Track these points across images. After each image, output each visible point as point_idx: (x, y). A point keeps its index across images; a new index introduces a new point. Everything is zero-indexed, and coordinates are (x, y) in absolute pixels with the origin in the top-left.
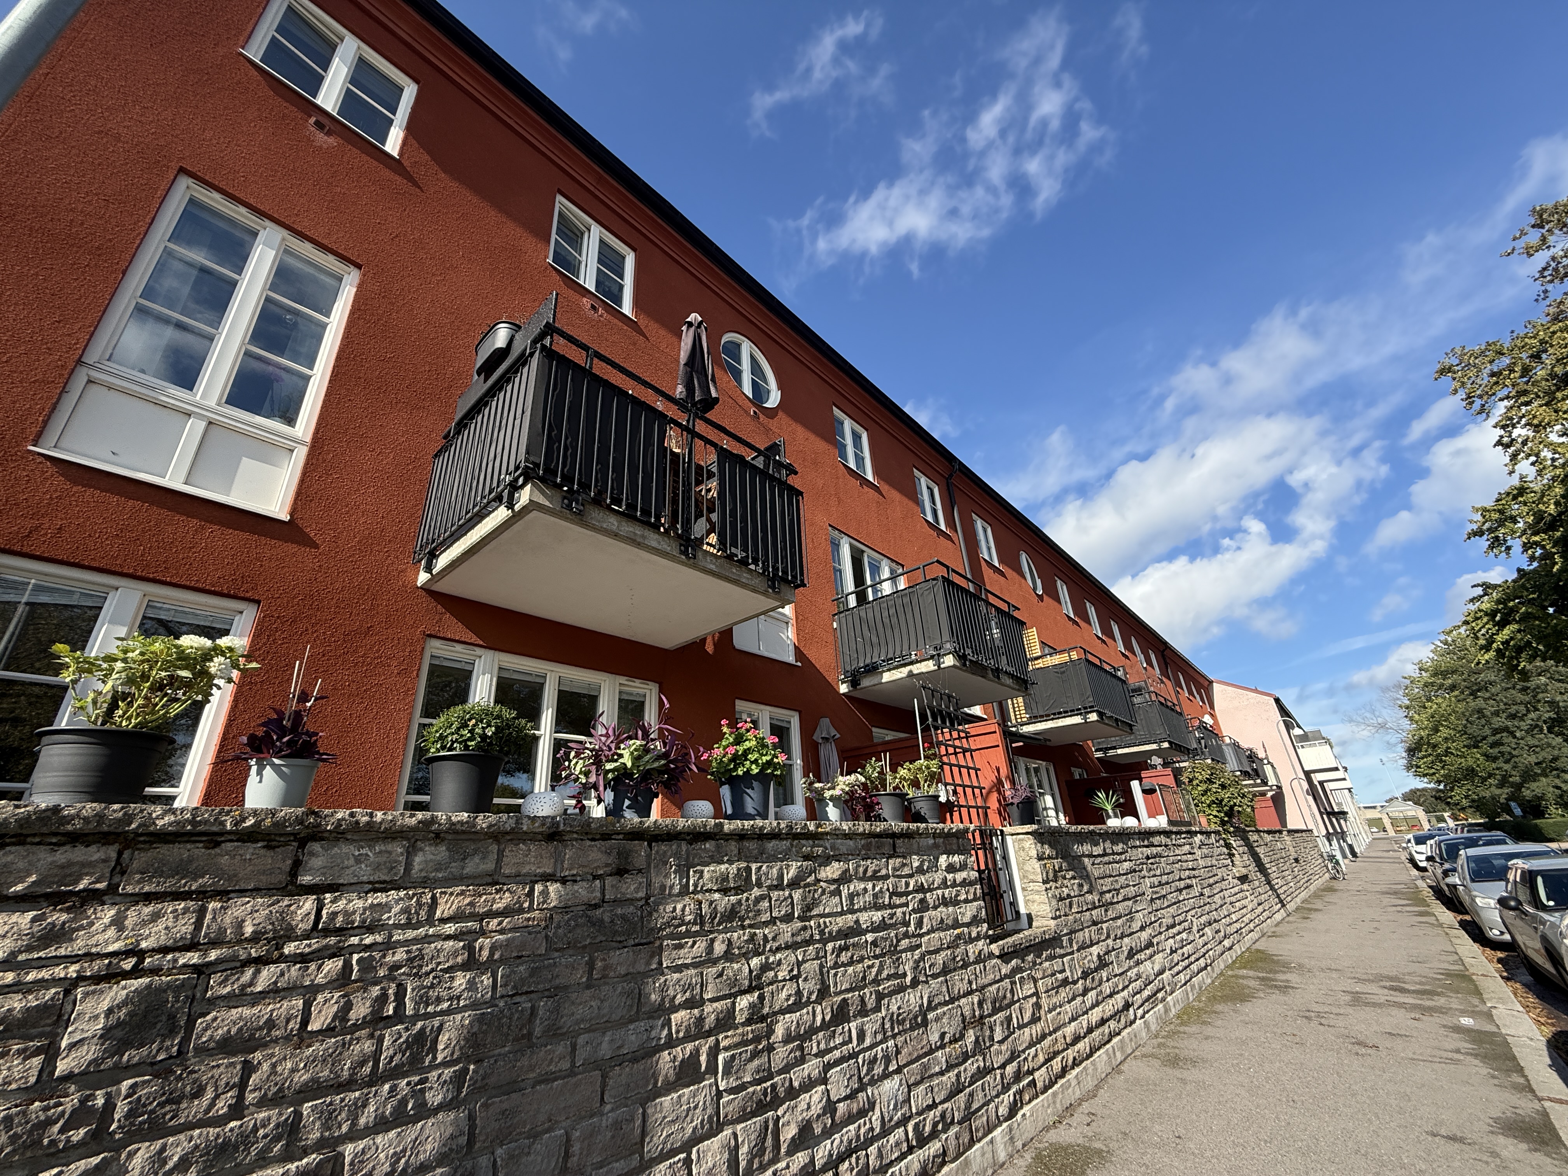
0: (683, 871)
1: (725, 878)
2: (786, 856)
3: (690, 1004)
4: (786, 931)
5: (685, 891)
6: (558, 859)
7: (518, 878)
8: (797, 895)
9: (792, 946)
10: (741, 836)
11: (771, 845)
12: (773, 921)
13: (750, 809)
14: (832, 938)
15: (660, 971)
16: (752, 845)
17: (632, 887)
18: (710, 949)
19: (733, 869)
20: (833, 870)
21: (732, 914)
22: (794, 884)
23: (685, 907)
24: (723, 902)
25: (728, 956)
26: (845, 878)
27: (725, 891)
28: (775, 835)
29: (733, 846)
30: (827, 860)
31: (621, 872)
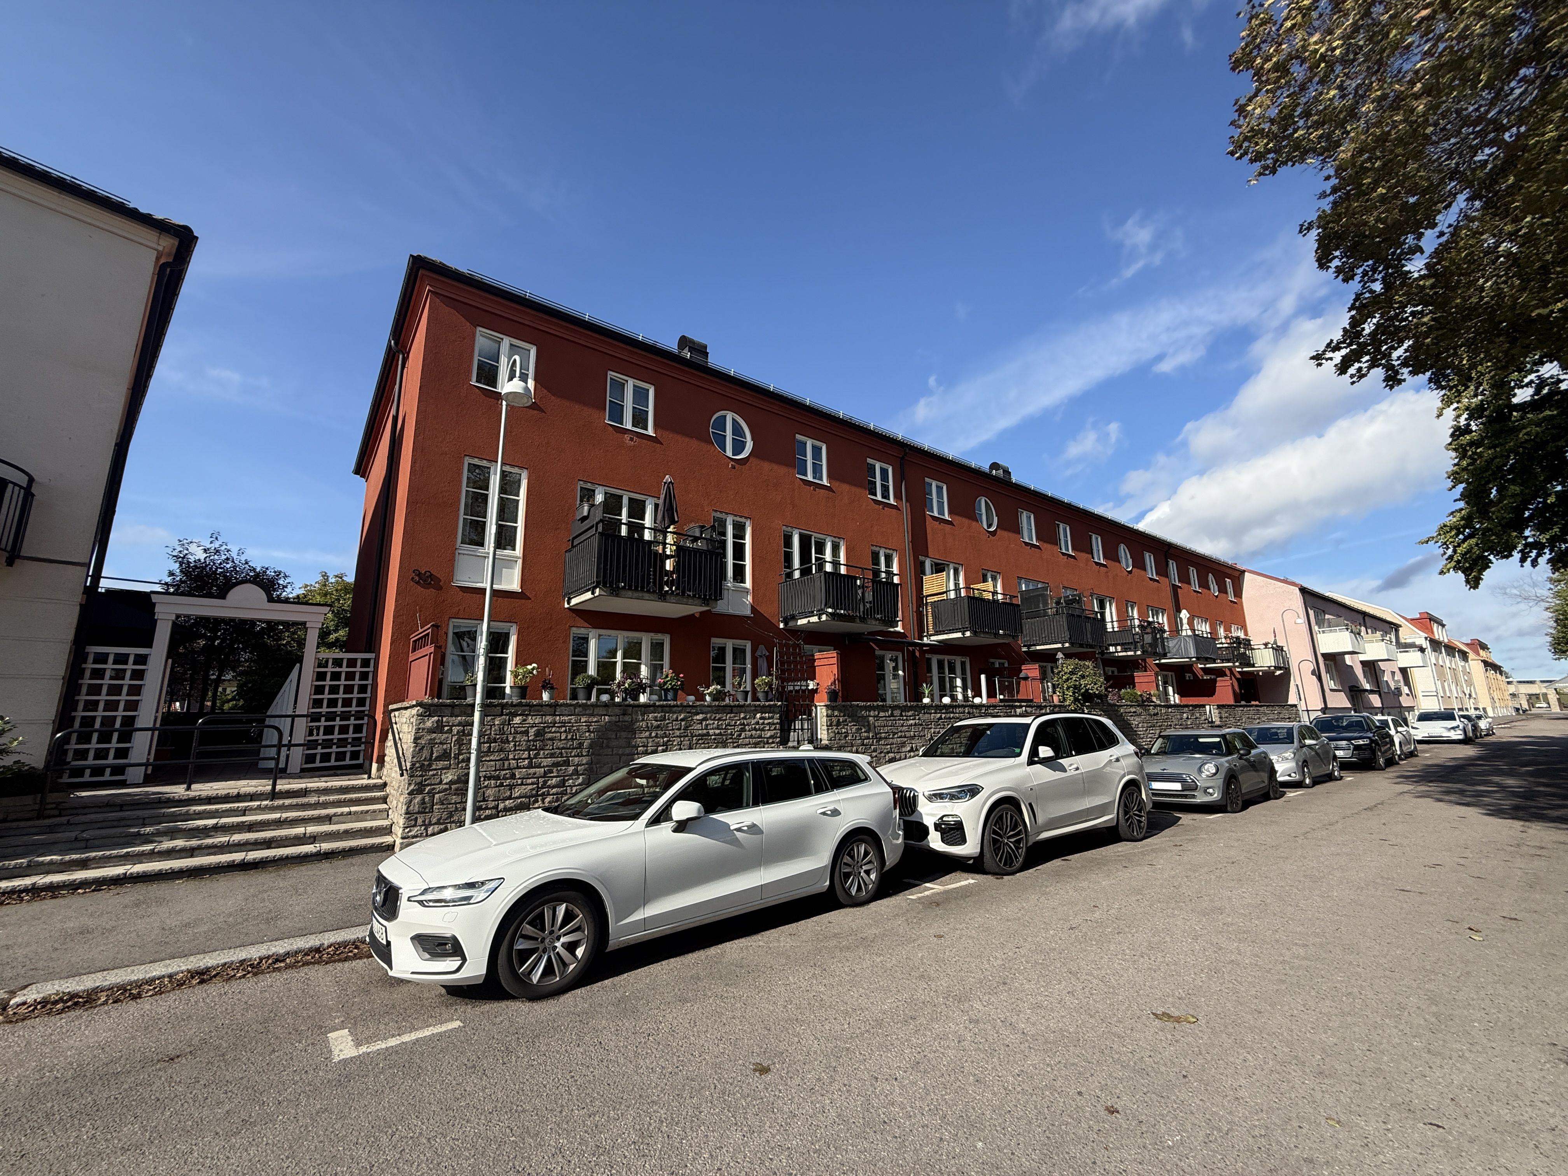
0: (643, 715)
1: (656, 717)
2: (680, 712)
3: (643, 746)
4: (678, 733)
5: (643, 720)
6: (607, 711)
7: (598, 715)
8: (683, 723)
9: (680, 737)
10: (662, 706)
11: (674, 709)
12: (673, 730)
13: (669, 698)
14: (696, 736)
15: (635, 738)
16: (667, 709)
17: (627, 718)
18: (651, 734)
19: (659, 715)
20: (700, 717)
21: (658, 727)
22: (682, 720)
23: (644, 724)
24: (655, 723)
25: (656, 736)
26: (705, 719)
27: (657, 721)
28: (677, 706)
29: (660, 709)
30: (698, 714)
31: (624, 714)
